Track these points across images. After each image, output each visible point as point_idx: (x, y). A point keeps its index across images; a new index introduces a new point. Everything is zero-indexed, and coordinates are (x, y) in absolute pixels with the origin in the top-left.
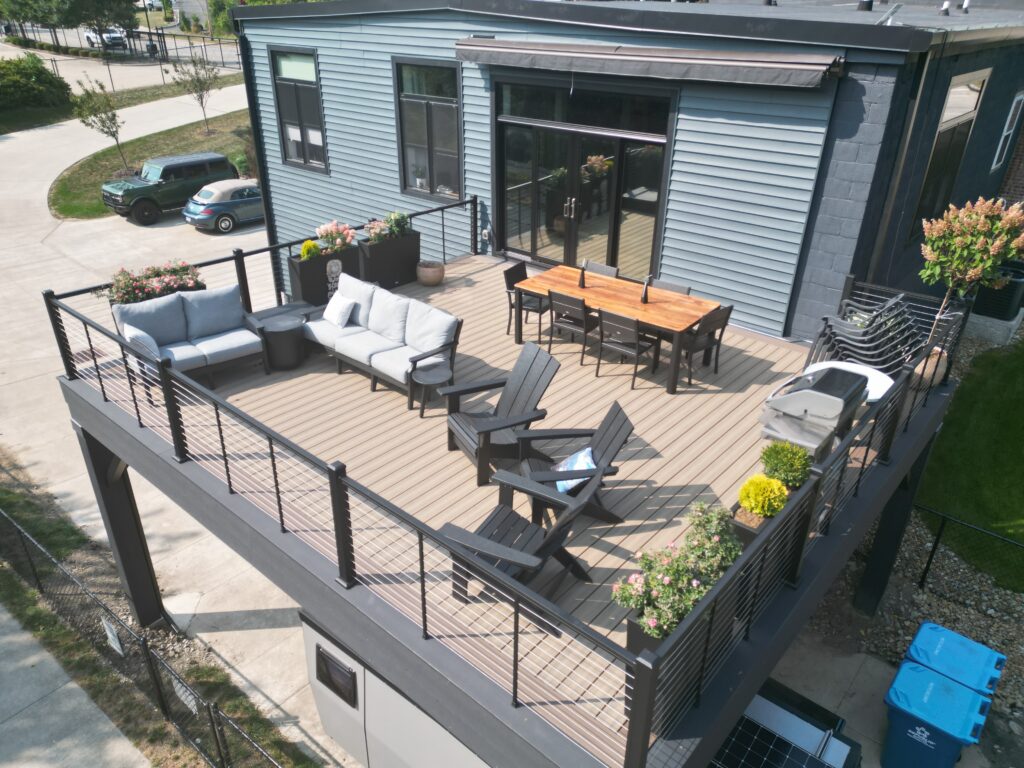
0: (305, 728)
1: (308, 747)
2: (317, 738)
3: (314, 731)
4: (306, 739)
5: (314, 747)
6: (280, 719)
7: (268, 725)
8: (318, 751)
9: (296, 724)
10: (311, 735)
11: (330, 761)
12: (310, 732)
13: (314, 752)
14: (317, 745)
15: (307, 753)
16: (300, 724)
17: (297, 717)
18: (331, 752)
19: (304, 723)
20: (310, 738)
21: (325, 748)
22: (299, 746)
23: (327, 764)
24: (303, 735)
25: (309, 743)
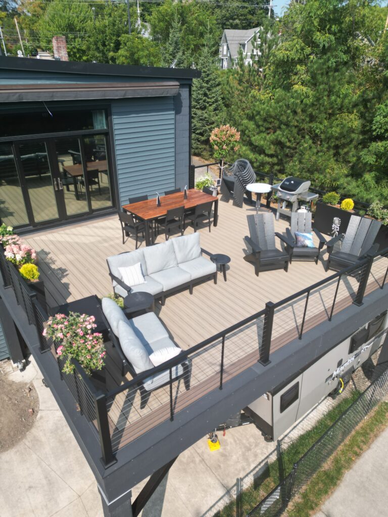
0: (245, 474)
1: (257, 472)
2: (252, 468)
3: (247, 469)
4: (252, 474)
5: (257, 469)
6: (238, 489)
7: (241, 497)
8: (259, 467)
9: (242, 479)
10: (249, 471)
11: (266, 461)
12: (248, 471)
13: (260, 469)
14: (256, 467)
15: (260, 473)
16: (242, 477)
17: (238, 480)
18: (260, 461)
19: (241, 476)
20: (252, 471)
21: (258, 463)
22: (256, 477)
23: (267, 462)
24: (249, 475)
25: (255, 472)
